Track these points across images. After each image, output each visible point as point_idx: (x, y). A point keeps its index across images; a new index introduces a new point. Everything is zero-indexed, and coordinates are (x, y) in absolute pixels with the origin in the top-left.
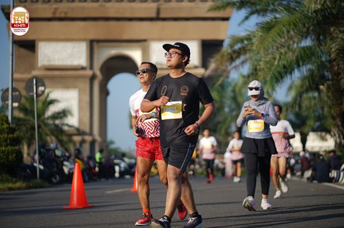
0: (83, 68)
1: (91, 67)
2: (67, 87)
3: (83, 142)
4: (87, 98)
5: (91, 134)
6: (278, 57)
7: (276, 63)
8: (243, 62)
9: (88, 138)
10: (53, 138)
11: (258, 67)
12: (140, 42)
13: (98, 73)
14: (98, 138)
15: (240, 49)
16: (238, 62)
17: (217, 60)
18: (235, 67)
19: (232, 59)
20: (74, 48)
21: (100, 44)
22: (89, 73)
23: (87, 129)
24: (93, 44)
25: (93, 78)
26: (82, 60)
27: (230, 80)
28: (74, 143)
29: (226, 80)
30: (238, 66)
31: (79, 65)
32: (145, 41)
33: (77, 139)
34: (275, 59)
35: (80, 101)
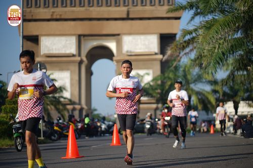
0: (74, 56)
1: (80, 55)
2: (62, 69)
3: (74, 109)
4: (77, 78)
5: (80, 104)
6: (217, 46)
7: (216, 51)
8: (191, 50)
9: (78, 107)
10: (53, 107)
11: (203, 54)
12: (115, 36)
13: (84, 59)
14: (85, 106)
15: (189, 40)
16: (187, 50)
17: (172, 48)
18: (185, 54)
19: (184, 48)
20: (67, 41)
21: (86, 38)
22: (78, 59)
23: (77, 100)
24: (80, 38)
25: (81, 62)
26: (73, 50)
27: (181, 63)
28: (68, 111)
29: (179, 63)
30: (188, 53)
31: (71, 54)
32: (118, 35)
33: (70, 107)
34: (215, 48)
35: (72, 79)
